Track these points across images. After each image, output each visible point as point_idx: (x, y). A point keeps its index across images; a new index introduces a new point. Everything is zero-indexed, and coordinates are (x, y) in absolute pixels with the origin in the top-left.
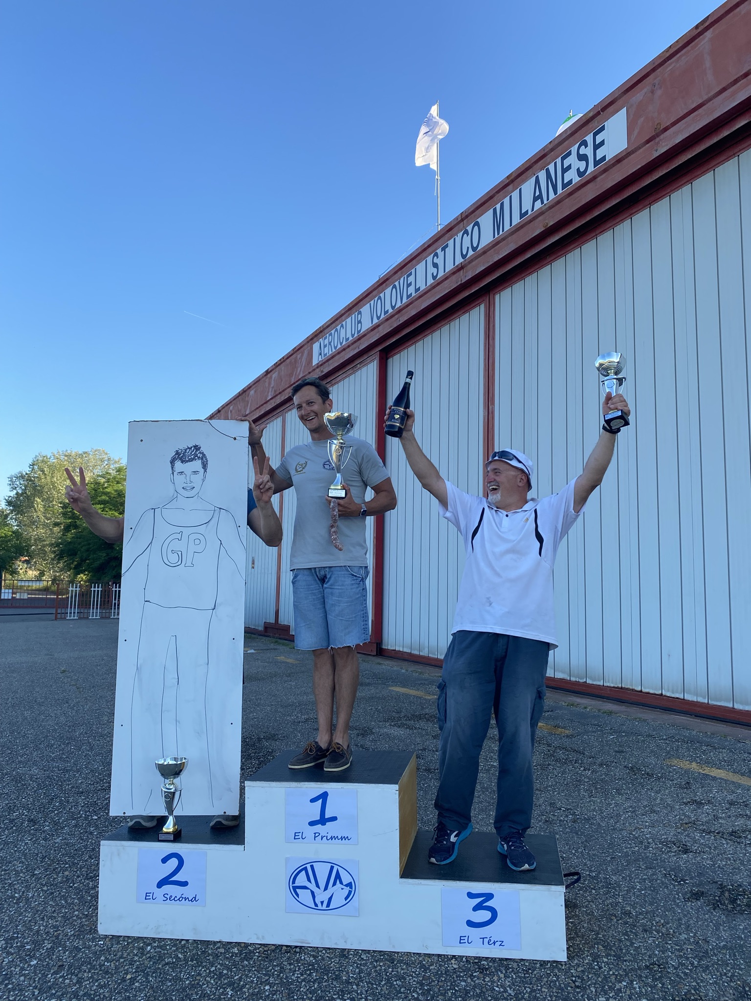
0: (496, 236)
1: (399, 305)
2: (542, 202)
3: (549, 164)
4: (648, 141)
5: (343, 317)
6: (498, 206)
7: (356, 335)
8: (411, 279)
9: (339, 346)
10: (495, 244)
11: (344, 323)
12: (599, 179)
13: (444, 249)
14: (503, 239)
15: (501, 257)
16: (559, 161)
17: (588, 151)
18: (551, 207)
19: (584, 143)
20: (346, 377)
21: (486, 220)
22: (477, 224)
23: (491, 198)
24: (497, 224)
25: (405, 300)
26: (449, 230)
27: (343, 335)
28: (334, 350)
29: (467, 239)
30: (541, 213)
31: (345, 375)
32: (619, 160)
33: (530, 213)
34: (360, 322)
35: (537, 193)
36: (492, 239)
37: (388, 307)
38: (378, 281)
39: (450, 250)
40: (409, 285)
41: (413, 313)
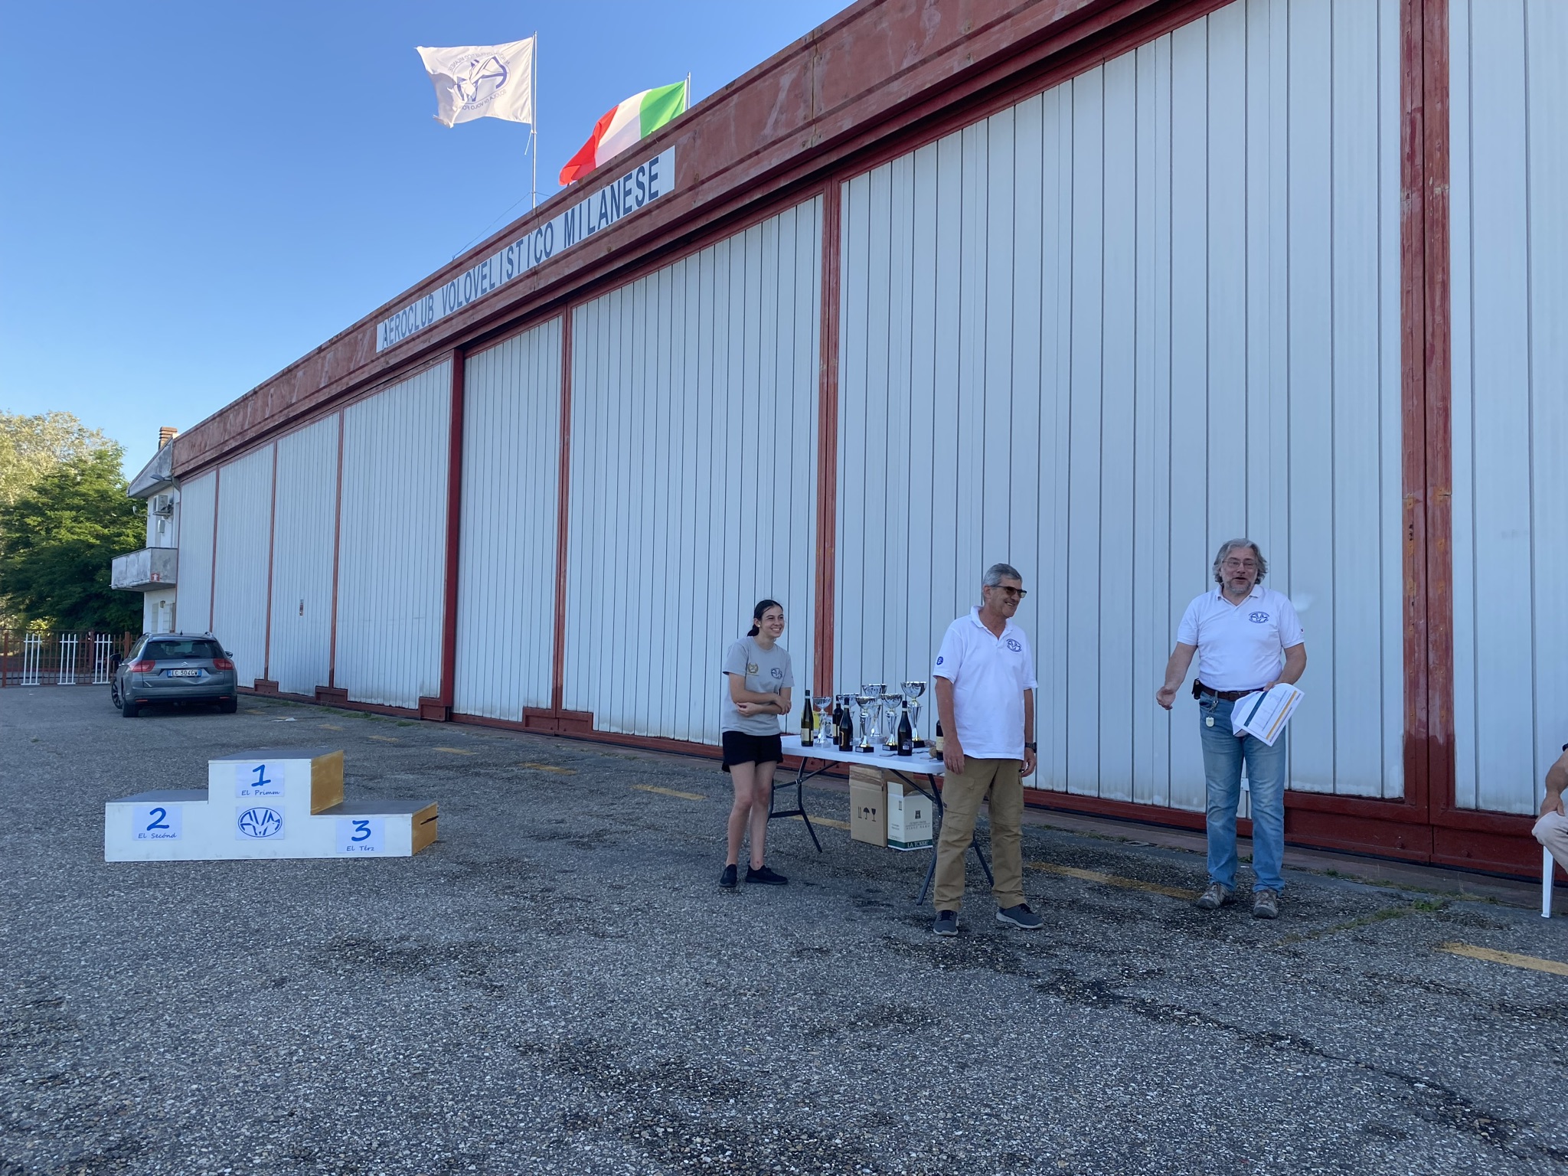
0: (567, 247)
1: (473, 299)
2: (607, 223)
3: (614, 181)
4: (691, 189)
5: (413, 297)
6: (570, 211)
7: (426, 325)
8: (486, 270)
9: (408, 334)
10: (566, 255)
11: (413, 305)
12: (653, 213)
13: (519, 245)
14: (574, 252)
15: (571, 272)
16: (622, 180)
17: (645, 179)
18: (615, 230)
19: (642, 170)
20: (416, 374)
21: (558, 222)
22: (550, 226)
23: (564, 199)
24: (569, 234)
25: (479, 295)
26: (524, 225)
27: (412, 321)
28: (402, 338)
29: (540, 240)
30: (605, 234)
31: (415, 371)
32: (669, 199)
33: (596, 230)
34: (431, 308)
35: (603, 211)
36: (564, 249)
37: (462, 298)
38: (451, 263)
39: (524, 246)
40: (484, 277)
41: (488, 312)
